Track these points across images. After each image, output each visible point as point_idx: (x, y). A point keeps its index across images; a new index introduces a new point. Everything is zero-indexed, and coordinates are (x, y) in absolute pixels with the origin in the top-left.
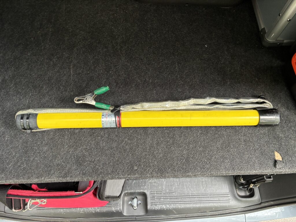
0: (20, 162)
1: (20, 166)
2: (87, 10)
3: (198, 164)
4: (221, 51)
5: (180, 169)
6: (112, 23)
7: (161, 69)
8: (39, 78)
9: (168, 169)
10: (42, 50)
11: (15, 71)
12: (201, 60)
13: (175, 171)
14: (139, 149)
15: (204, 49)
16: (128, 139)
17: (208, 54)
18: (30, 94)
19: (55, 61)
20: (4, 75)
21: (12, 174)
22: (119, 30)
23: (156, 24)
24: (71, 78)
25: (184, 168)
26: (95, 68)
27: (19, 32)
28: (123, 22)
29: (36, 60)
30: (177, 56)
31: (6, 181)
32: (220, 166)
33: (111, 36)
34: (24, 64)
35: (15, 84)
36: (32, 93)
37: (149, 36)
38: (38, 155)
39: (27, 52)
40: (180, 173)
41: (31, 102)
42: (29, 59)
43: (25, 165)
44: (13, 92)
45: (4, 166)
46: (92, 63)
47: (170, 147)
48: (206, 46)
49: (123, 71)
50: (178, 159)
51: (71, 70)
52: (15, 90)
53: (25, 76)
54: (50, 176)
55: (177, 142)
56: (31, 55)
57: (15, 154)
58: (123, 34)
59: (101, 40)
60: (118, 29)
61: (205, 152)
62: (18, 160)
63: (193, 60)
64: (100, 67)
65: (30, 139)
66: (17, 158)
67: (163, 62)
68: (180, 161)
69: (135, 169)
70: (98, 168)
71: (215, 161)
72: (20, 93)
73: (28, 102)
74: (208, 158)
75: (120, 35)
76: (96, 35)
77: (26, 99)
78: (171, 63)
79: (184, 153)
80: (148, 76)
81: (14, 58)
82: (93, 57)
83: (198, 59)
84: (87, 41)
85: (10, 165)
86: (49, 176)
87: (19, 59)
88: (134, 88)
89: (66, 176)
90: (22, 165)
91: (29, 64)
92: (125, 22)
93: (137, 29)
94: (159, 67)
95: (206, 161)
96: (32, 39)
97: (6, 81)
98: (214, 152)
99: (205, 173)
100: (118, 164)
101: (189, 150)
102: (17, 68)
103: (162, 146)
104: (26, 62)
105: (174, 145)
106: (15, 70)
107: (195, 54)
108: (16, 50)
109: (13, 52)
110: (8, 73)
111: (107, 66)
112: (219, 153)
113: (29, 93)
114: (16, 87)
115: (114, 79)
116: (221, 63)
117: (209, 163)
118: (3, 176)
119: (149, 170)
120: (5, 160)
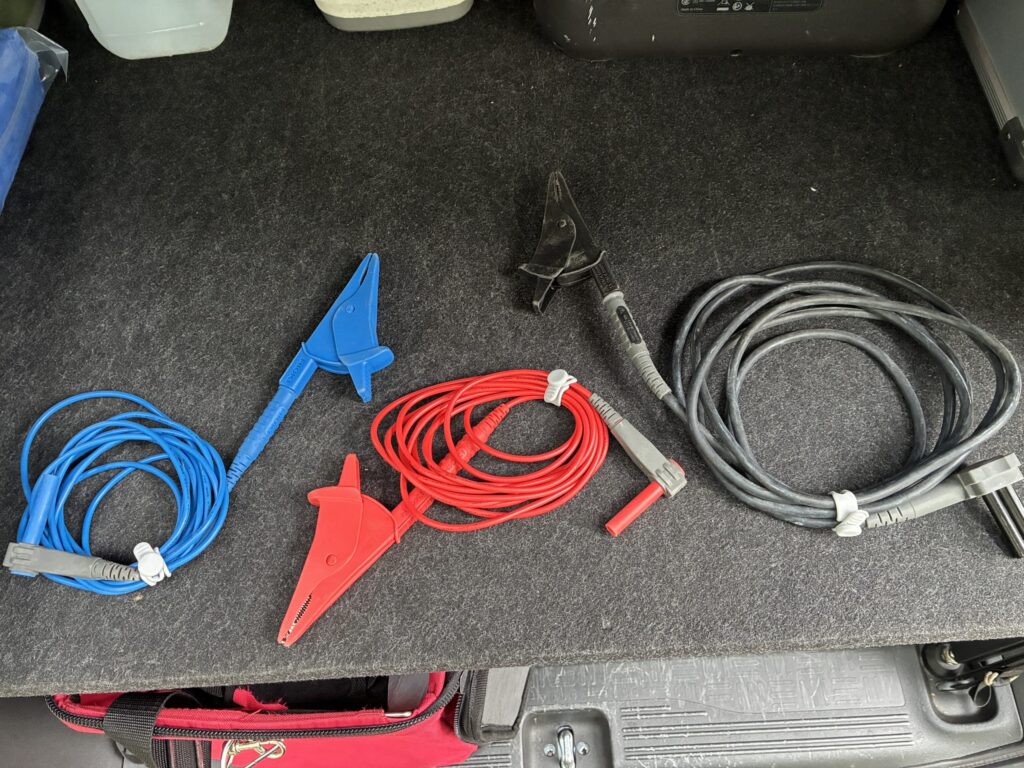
0: (210, 610)
1: (210, 626)
2: (397, 92)
3: (828, 604)
4: (870, 206)
5: (765, 624)
6: (484, 131)
7: (663, 277)
8: (256, 323)
9: (719, 623)
10: (258, 231)
11: (175, 304)
12: (800, 237)
13: (745, 630)
14: (611, 558)
15: (808, 201)
16: (570, 522)
17: (822, 218)
18: (230, 380)
19: (304, 266)
20: (141, 318)
21: (186, 654)
22: (511, 151)
23: (632, 126)
25: (777, 619)
26: (439, 282)
27: (178, 176)
28: (520, 123)
29: (240, 266)
30: (717, 230)
31: (165, 681)
32: (911, 610)
33: (485, 174)
34: (205, 279)
35: (179, 348)
36: (235, 374)
37: (613, 165)
38: (269, 585)
39: (212, 241)
40: (766, 636)
41: (233, 405)
42: (217, 262)
43: (229, 622)
44: (174, 374)
45: (158, 627)
46: (427, 266)
47: (723, 547)
48: (813, 190)
50: (753, 587)
52: (180, 369)
53: (211, 321)
54: (313, 657)
55: (745, 529)
56: (224, 251)
57: (192, 585)
58: (524, 165)
59: (450, 187)
60: (505, 148)
61: (850, 559)
62: (202, 605)
63: (774, 241)
64: (455, 279)
65: (240, 533)
66: (201, 598)
67: (668, 253)
68: (761, 593)
69: (604, 627)
70: (474, 628)
71: (888, 594)
72: (198, 377)
73: (226, 406)
74: (862, 582)
75: (513, 169)
76: (433, 173)
77: (216, 397)
78: (697, 253)
79: (773, 565)
81: (169, 261)
82: (431, 247)
83: (788, 235)
84: (405, 193)
85: (177, 624)
86: (310, 657)
87: (187, 266)
89: (369, 656)
90: (218, 622)
91: (219, 282)
92: (527, 125)
93: (569, 146)
94: (657, 268)
95: (855, 591)
96: (225, 197)
97: (148, 340)
98: (879, 561)
99: (858, 636)
100: (543, 610)
101: (788, 553)
102: (180, 295)
103: (693, 542)
104: (210, 272)
105: (733, 538)
106: (176, 300)
107: (776, 218)
108: (173, 235)
109: (166, 244)
110: (152, 311)
112: (900, 561)
113: (227, 377)
114: (182, 358)
115: (506, 318)
116: (872, 245)
117: (868, 598)
118: (153, 662)
119: (652, 629)
120: (160, 606)
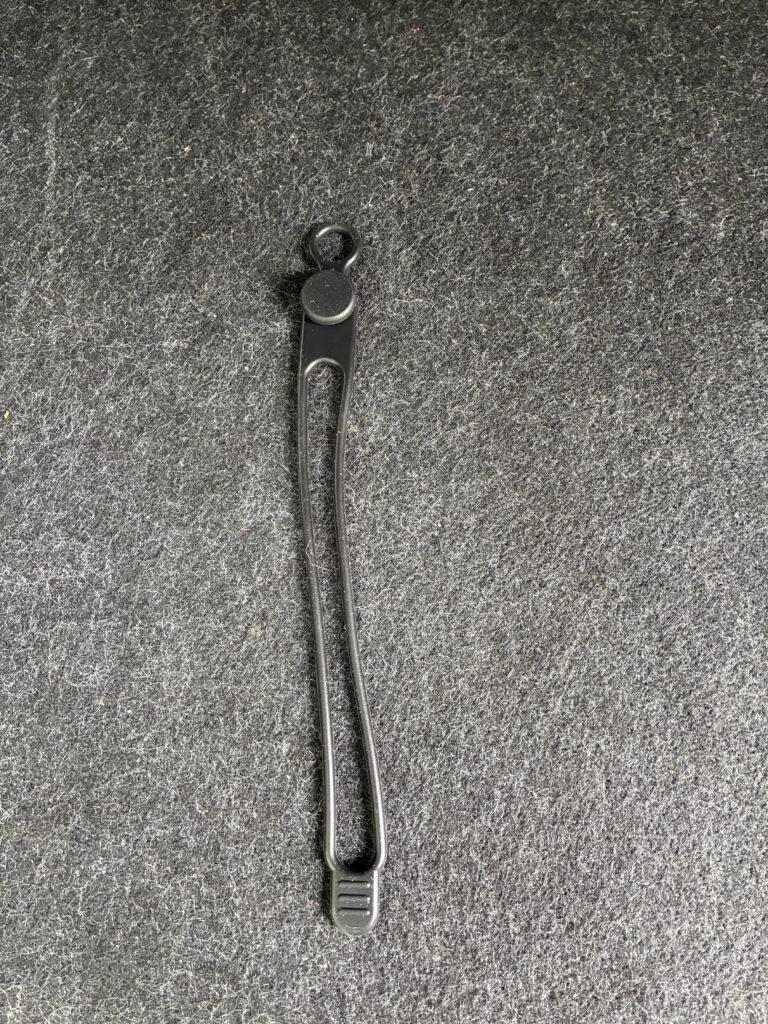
24: (49, 196)
49: (474, 141)
51: (45, 131)
80: (698, 186)
88: (570, 296)
111: (336, 94)
